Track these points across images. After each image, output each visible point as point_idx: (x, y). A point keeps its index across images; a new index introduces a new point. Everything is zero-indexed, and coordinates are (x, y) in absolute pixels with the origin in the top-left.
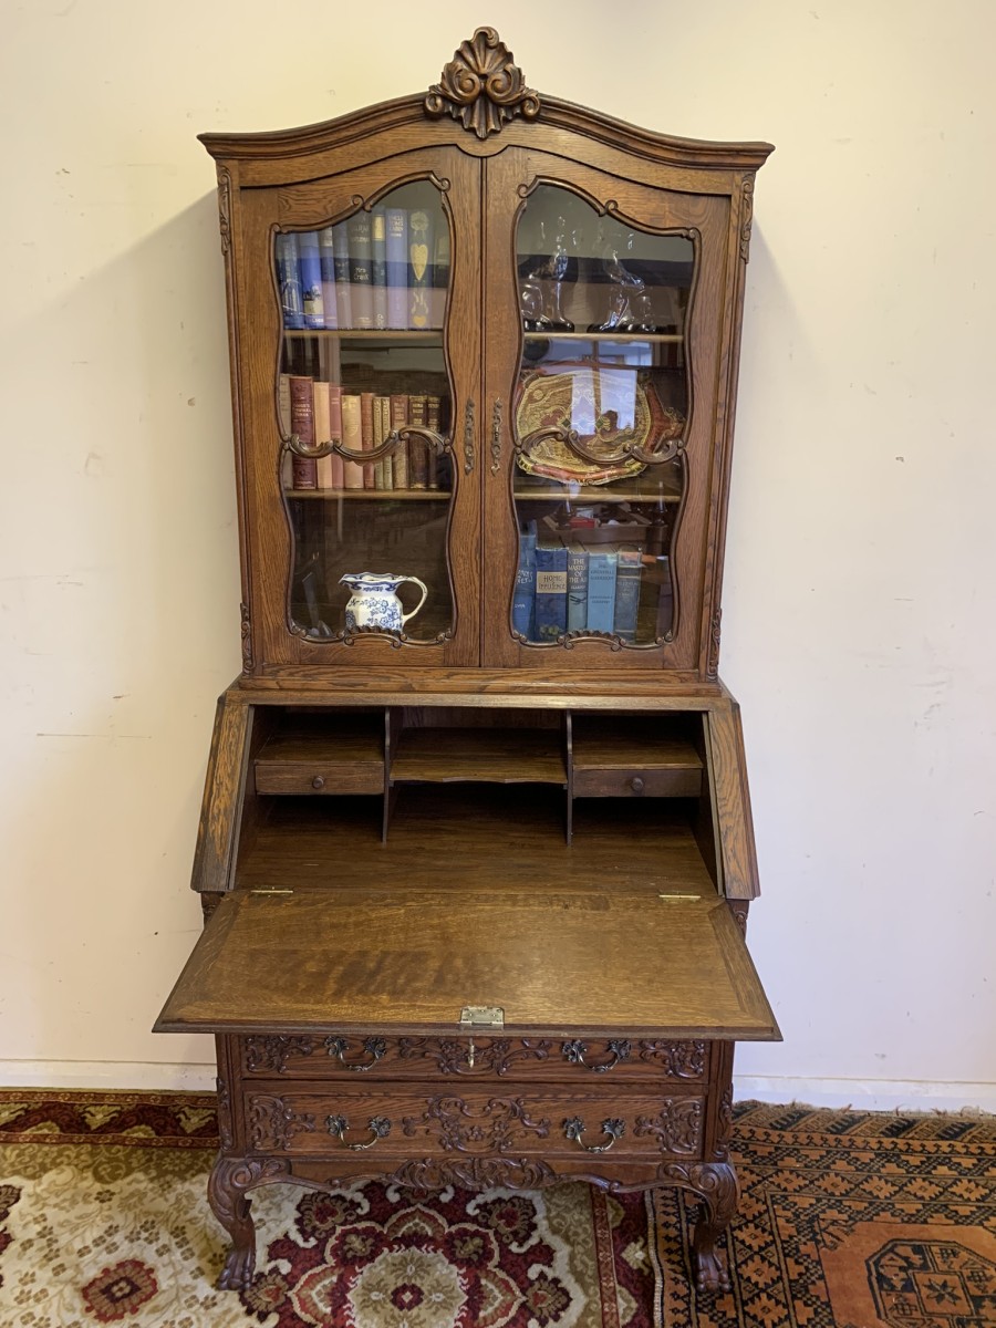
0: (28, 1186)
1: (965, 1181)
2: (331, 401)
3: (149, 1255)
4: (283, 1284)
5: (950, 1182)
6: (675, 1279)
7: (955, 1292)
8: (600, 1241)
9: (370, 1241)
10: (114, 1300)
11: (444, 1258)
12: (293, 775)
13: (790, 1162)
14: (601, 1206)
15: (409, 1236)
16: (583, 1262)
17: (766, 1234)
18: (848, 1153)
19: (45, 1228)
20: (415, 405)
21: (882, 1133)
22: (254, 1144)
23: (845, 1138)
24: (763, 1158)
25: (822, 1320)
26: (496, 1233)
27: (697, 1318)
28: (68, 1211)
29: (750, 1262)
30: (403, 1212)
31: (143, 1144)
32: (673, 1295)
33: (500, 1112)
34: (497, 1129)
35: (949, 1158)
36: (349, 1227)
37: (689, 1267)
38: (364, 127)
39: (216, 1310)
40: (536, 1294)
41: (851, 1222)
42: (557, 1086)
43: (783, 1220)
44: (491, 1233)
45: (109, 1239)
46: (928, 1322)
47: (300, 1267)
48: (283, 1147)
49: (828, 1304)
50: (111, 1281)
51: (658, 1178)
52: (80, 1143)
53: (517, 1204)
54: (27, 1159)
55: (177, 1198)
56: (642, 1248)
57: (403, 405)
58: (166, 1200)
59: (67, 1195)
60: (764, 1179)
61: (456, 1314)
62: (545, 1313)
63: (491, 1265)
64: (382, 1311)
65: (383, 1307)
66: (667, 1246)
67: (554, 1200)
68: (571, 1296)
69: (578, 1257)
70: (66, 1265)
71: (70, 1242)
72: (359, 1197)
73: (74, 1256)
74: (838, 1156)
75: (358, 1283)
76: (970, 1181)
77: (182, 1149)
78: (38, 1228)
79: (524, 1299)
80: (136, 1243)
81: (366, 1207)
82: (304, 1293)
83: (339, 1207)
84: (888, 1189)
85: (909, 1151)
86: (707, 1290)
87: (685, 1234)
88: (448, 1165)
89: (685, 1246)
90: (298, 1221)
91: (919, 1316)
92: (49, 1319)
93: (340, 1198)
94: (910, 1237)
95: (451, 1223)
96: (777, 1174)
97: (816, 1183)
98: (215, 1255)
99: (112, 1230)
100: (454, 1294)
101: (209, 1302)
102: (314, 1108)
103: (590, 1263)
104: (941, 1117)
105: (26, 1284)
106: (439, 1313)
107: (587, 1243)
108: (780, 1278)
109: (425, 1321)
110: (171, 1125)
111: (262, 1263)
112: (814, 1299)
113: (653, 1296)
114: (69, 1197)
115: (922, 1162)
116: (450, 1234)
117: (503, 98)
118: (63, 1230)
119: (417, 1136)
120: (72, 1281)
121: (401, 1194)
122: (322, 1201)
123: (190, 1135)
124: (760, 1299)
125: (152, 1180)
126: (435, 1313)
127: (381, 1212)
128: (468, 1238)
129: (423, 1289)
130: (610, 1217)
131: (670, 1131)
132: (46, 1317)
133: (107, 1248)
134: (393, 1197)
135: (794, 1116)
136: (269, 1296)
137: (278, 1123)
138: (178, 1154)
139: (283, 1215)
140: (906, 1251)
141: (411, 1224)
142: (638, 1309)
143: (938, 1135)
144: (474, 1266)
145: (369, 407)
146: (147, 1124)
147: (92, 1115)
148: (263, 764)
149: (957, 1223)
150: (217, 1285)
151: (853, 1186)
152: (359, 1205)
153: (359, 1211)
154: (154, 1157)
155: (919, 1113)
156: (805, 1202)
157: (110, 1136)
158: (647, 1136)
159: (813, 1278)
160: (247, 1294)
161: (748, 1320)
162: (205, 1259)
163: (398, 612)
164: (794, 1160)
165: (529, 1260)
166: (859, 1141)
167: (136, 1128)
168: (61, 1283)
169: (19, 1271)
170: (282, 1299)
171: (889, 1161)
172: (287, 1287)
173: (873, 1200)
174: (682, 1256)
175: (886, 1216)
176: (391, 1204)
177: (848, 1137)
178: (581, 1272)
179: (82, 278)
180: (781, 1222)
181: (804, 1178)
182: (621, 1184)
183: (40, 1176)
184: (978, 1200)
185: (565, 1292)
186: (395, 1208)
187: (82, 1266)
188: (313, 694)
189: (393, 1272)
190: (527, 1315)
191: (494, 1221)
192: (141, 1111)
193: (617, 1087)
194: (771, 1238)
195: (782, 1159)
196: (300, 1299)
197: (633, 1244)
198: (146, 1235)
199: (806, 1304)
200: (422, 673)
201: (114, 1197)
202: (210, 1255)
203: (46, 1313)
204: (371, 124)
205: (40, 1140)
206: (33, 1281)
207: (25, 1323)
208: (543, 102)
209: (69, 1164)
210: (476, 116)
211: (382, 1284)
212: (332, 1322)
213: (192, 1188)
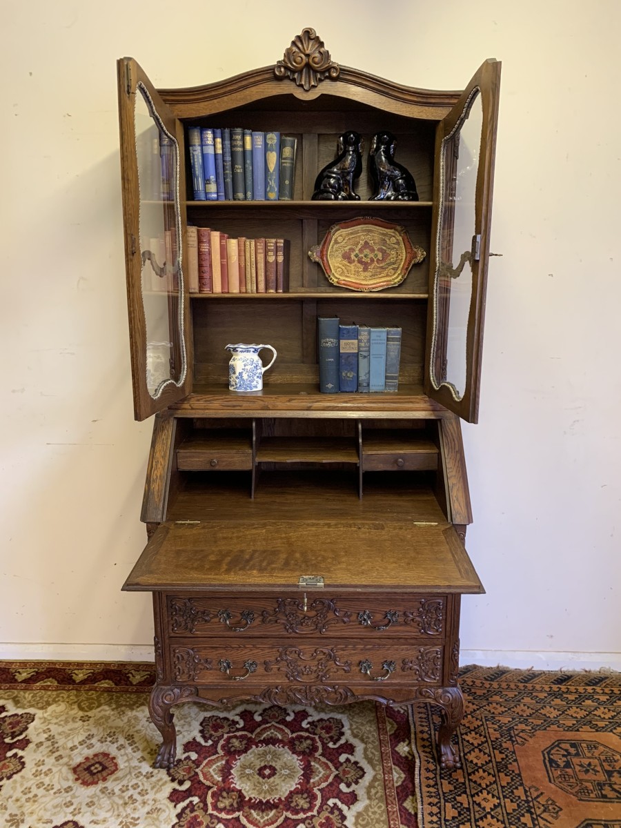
0: (39, 714)
1: (602, 709)
2: (221, 242)
3: (112, 750)
4: (193, 765)
5: (593, 709)
6: (427, 761)
7: (596, 768)
8: (382, 742)
9: (245, 742)
10: (92, 774)
11: (288, 751)
12: (199, 459)
13: (497, 698)
14: (382, 722)
15: (268, 739)
16: (372, 753)
17: (482, 737)
18: (532, 693)
19: (50, 736)
20: (269, 244)
21: (552, 682)
22: (176, 678)
23: (529, 686)
24: (480, 696)
25: (515, 783)
26: (320, 737)
27: (441, 782)
28: (63, 727)
29: (472, 752)
30: (264, 726)
31: (108, 690)
32: (426, 769)
33: (322, 657)
34: (320, 667)
35: (593, 696)
36: (232, 734)
37: (436, 755)
38: (240, 84)
39: (153, 779)
40: (344, 770)
41: (533, 731)
42: (355, 640)
43: (492, 730)
44: (317, 737)
45: (88, 741)
46: (580, 785)
47: (202, 756)
48: (193, 679)
49: (519, 775)
50: (90, 764)
51: (416, 697)
52: (69, 690)
53: (332, 721)
54: (38, 699)
55: (128, 719)
56: (407, 745)
57: (262, 244)
58: (122, 721)
59: (63, 718)
60: (481, 707)
61: (297, 781)
62: (350, 780)
63: (317, 755)
64: (252, 779)
65: (253, 777)
66: (423, 743)
67: (355, 720)
68: (365, 771)
69: (370, 750)
70: (63, 755)
71: (65, 743)
72: (237, 718)
73: (68, 751)
74: (525, 695)
75: (237, 766)
76: (605, 708)
77: (131, 693)
78: (46, 736)
79: (337, 772)
80: (104, 744)
81: (242, 724)
82: (205, 770)
83: (225, 724)
84: (555, 713)
85: (568, 692)
86: (447, 767)
87: (433, 737)
88: (291, 690)
89: (433, 743)
90: (201, 731)
91: (575, 781)
92: (53, 785)
93: (226, 719)
94: (569, 739)
95: (293, 732)
96: (488, 705)
97: (512, 709)
98: (152, 750)
99: (90, 737)
100: (295, 770)
101: (149, 775)
102: (212, 655)
103: (377, 753)
104: (587, 674)
105: (39, 766)
106: (286, 780)
107: (375, 742)
108: (490, 761)
109: (278, 784)
110: (124, 680)
111: (180, 754)
112: (511, 772)
113: (414, 770)
114: (64, 719)
115: (576, 698)
116: (292, 738)
117: (318, 67)
118: (61, 737)
119: (272, 672)
120: (67, 764)
121: (262, 717)
122: (216, 720)
123: (135, 685)
124: (478, 772)
125: (113, 710)
126: (284, 780)
127: (251, 726)
128: (303, 740)
129: (276, 767)
130: (388, 728)
131: (423, 668)
132: (51, 784)
133: (87, 746)
134: (258, 718)
135: (499, 674)
136: (184, 772)
137: (191, 664)
138: (128, 695)
139: (192, 728)
140: (567, 746)
141: (269, 733)
142: (405, 778)
143: (586, 684)
144: (307, 755)
145: (243, 245)
146: (109, 679)
147: (76, 675)
148: (182, 452)
149: (597, 731)
150: (154, 766)
151: (534, 711)
152: (237, 723)
153: (237, 726)
154: (114, 697)
155: (574, 671)
156: (505, 720)
157: (87, 686)
158: (409, 671)
159: (510, 761)
160: (172, 771)
161: (472, 784)
162: (146, 752)
163: (260, 365)
164: (499, 697)
165: (340, 751)
166: (538, 687)
167: (103, 681)
168: (61, 765)
169: (35, 759)
170: (193, 773)
171: (556, 698)
172: (195, 767)
173: (546, 718)
174: (432, 749)
175: (555, 727)
176: (257, 722)
177: (531, 685)
178: (371, 758)
179: (77, 176)
180: (491, 731)
181: (505, 707)
182: (394, 701)
183: (46, 708)
184: (609, 718)
185: (362, 769)
186: (259, 724)
187: (72, 756)
188: (211, 411)
189: (258, 759)
190: (339, 781)
191: (318, 730)
192: (106, 672)
193: (391, 641)
194: (485, 739)
195: (491, 697)
196: (203, 773)
197: (402, 743)
198: (111, 739)
199: (506, 775)
200: (274, 399)
201: (91, 719)
202: (149, 750)
203: (51, 782)
204: (244, 83)
205: (45, 688)
206: (43, 764)
207: (39, 788)
208: (341, 69)
209: (63, 701)
210: (303, 78)
211: (252, 765)
212: (223, 785)
213: (137, 714)
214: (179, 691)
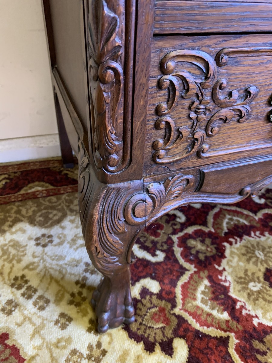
4: (163, 303)
15: (234, 229)
36: (181, 234)
65: (269, 295)
81: (181, 216)
98: (73, 295)
101: (96, 353)
116: (261, 219)
136: (157, 321)
141: (227, 220)
150: (95, 328)
152: (175, 216)
153: (179, 221)
160: (134, 327)
162: (64, 303)
170: (175, 321)
172: (169, 306)
196: (190, 314)
202: (67, 297)
212: (240, 327)
213: (16, 237)
214: (162, 187)
